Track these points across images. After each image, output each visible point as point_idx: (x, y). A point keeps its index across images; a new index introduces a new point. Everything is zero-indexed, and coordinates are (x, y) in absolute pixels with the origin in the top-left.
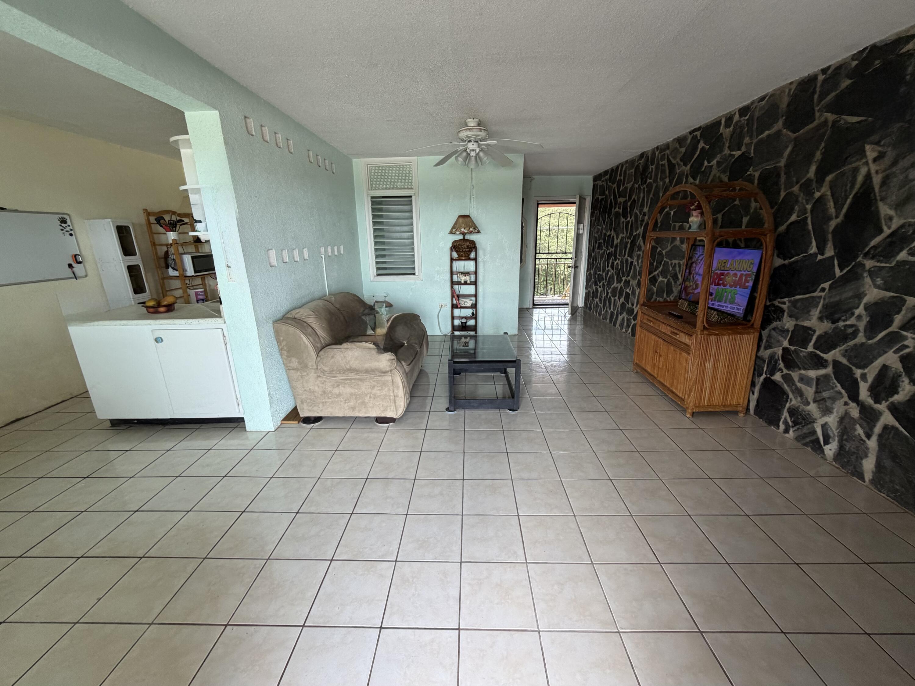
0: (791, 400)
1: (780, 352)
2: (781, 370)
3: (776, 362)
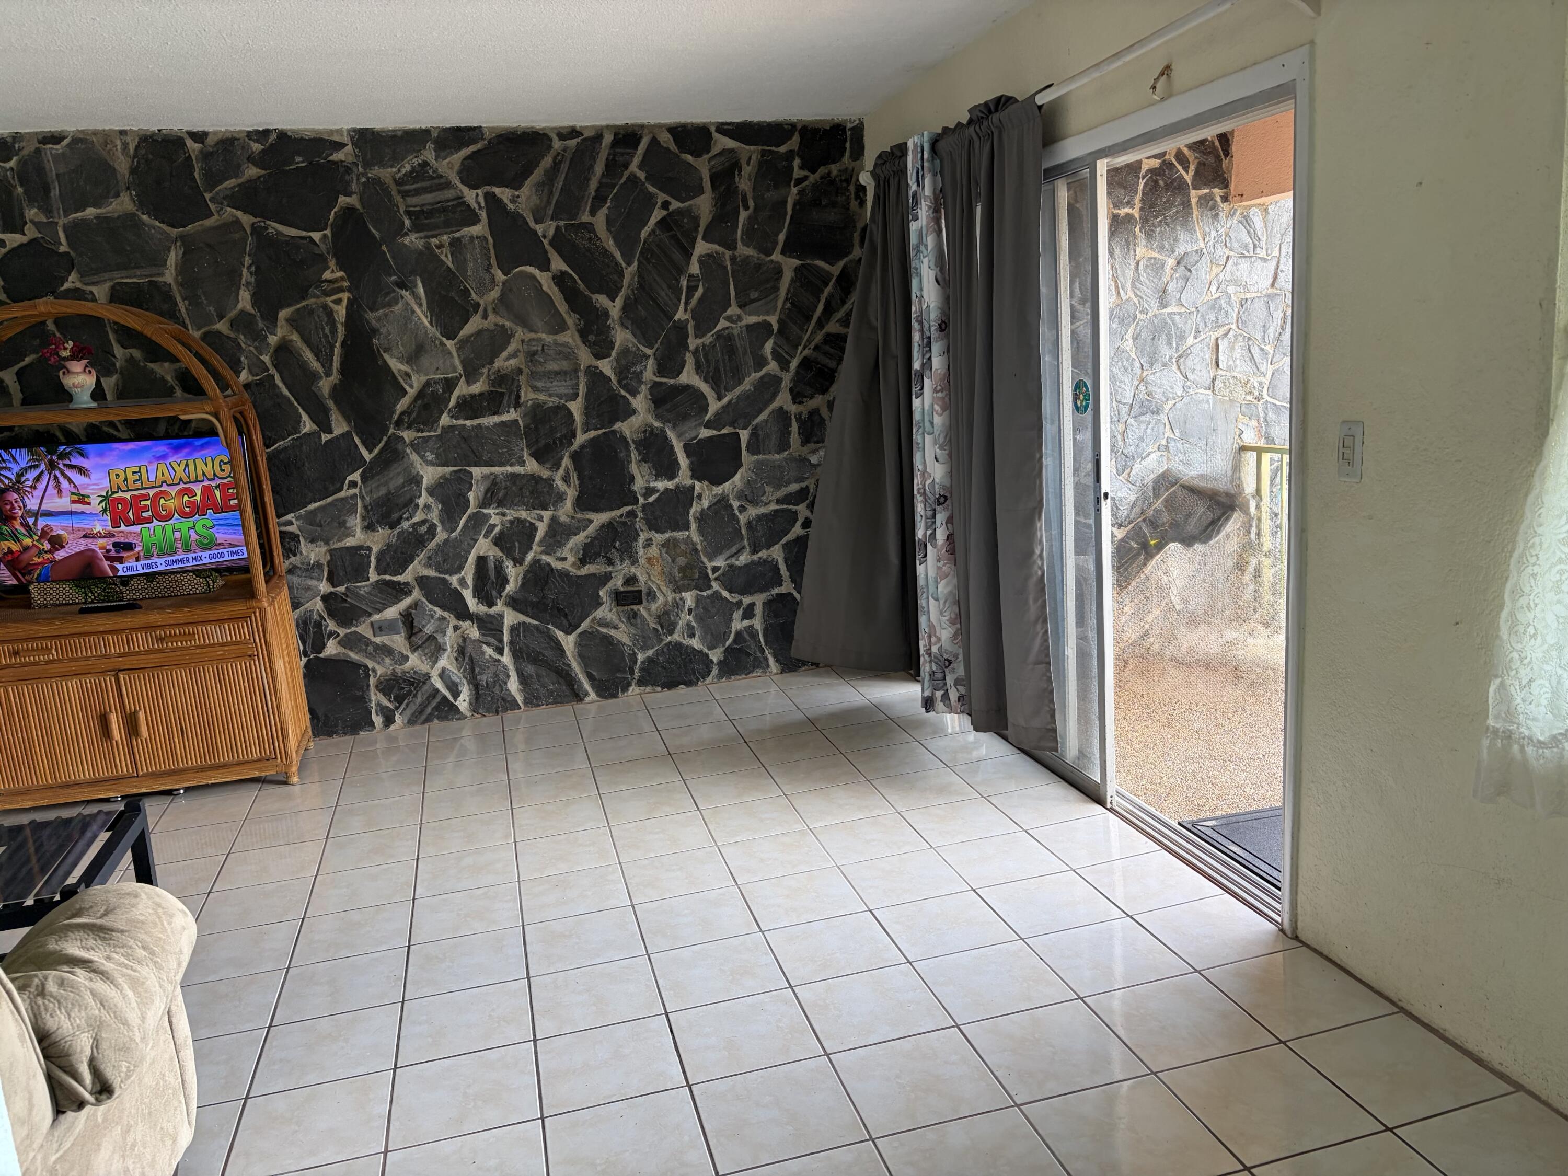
0: (374, 671)
1: (318, 605)
2: (331, 634)
3: (318, 625)
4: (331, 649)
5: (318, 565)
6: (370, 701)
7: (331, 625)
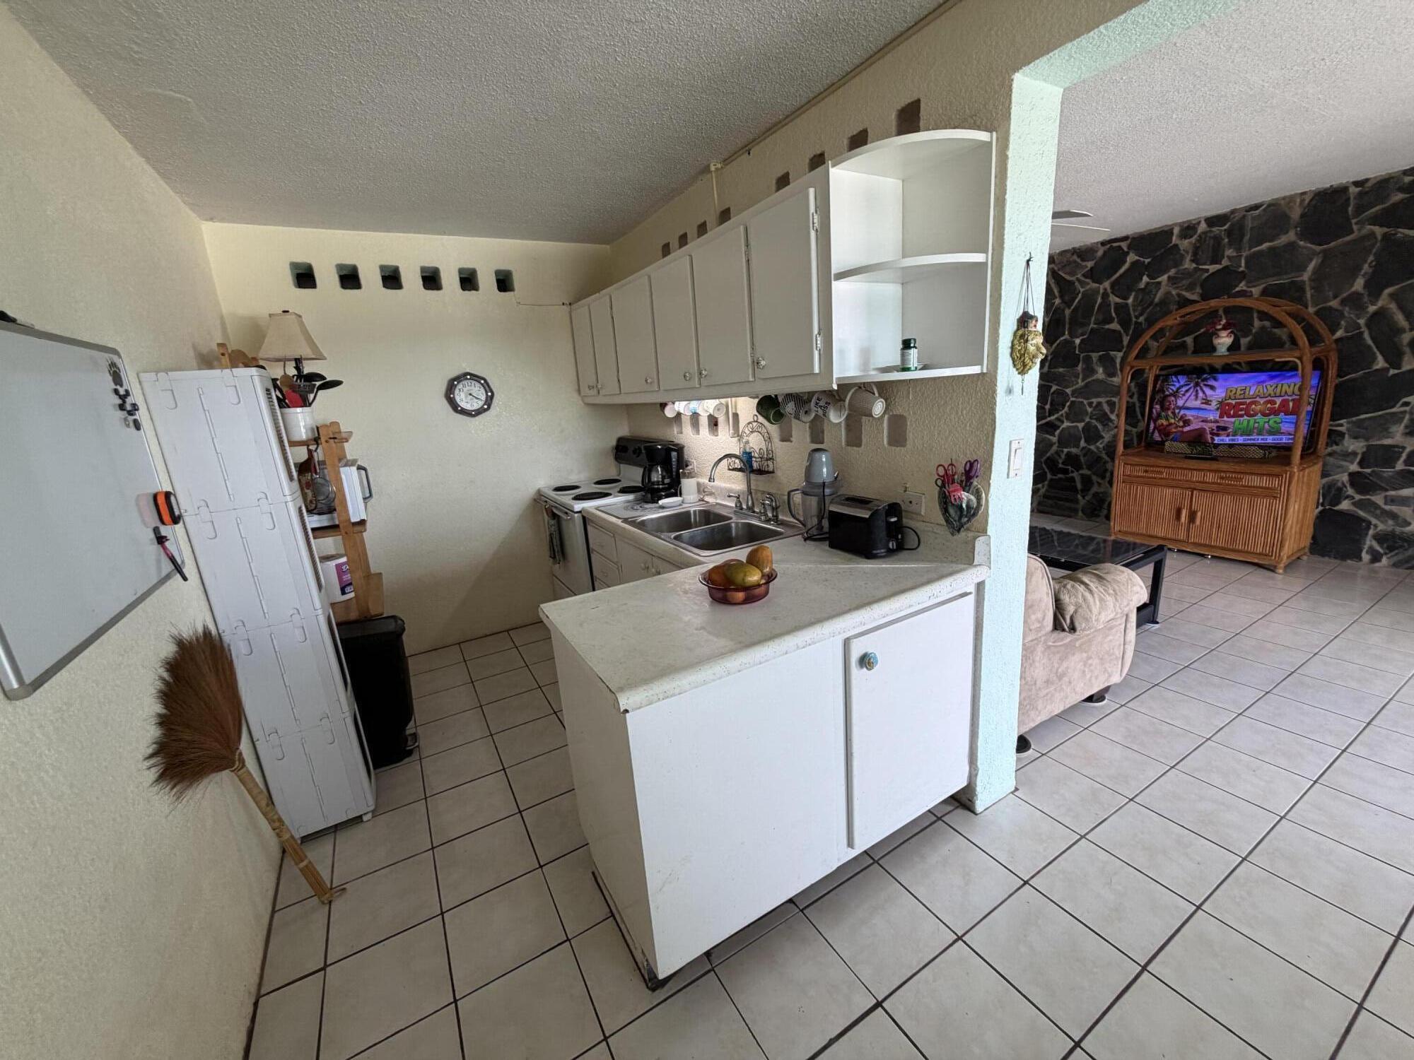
0: (1376, 526)
1: (1345, 478)
2: (1347, 497)
3: (1340, 490)
4: (1345, 505)
5: (1354, 454)
6: (1365, 544)
7: (1350, 491)
